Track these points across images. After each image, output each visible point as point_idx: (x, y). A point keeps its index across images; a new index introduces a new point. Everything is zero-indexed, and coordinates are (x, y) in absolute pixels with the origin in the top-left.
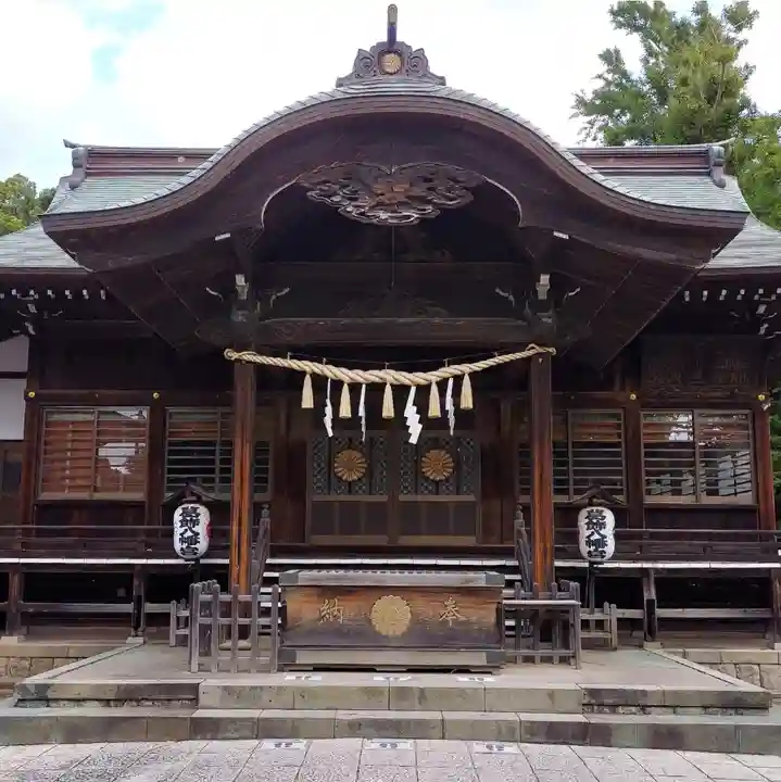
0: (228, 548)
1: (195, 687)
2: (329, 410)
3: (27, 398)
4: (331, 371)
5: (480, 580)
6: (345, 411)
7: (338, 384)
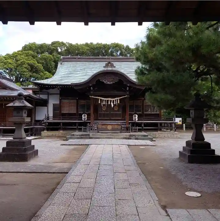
0: (90, 119)
1: (89, 134)
2: (102, 103)
3: (60, 99)
4: (102, 99)
5: (119, 123)
6: (104, 103)
7: (103, 100)
